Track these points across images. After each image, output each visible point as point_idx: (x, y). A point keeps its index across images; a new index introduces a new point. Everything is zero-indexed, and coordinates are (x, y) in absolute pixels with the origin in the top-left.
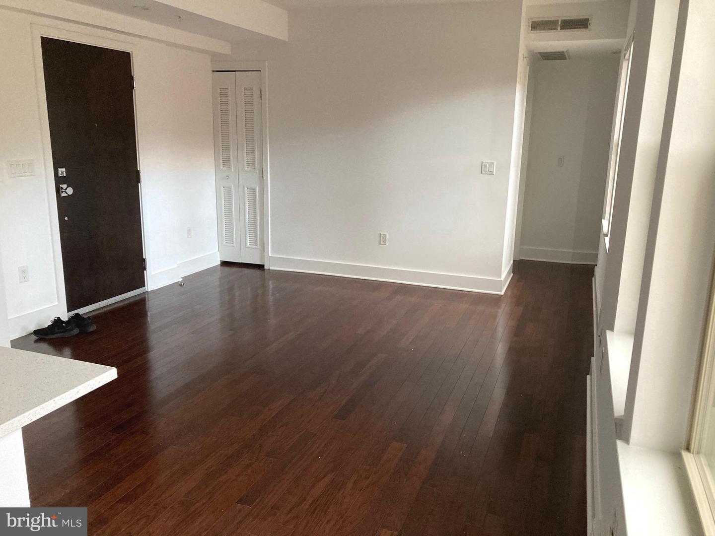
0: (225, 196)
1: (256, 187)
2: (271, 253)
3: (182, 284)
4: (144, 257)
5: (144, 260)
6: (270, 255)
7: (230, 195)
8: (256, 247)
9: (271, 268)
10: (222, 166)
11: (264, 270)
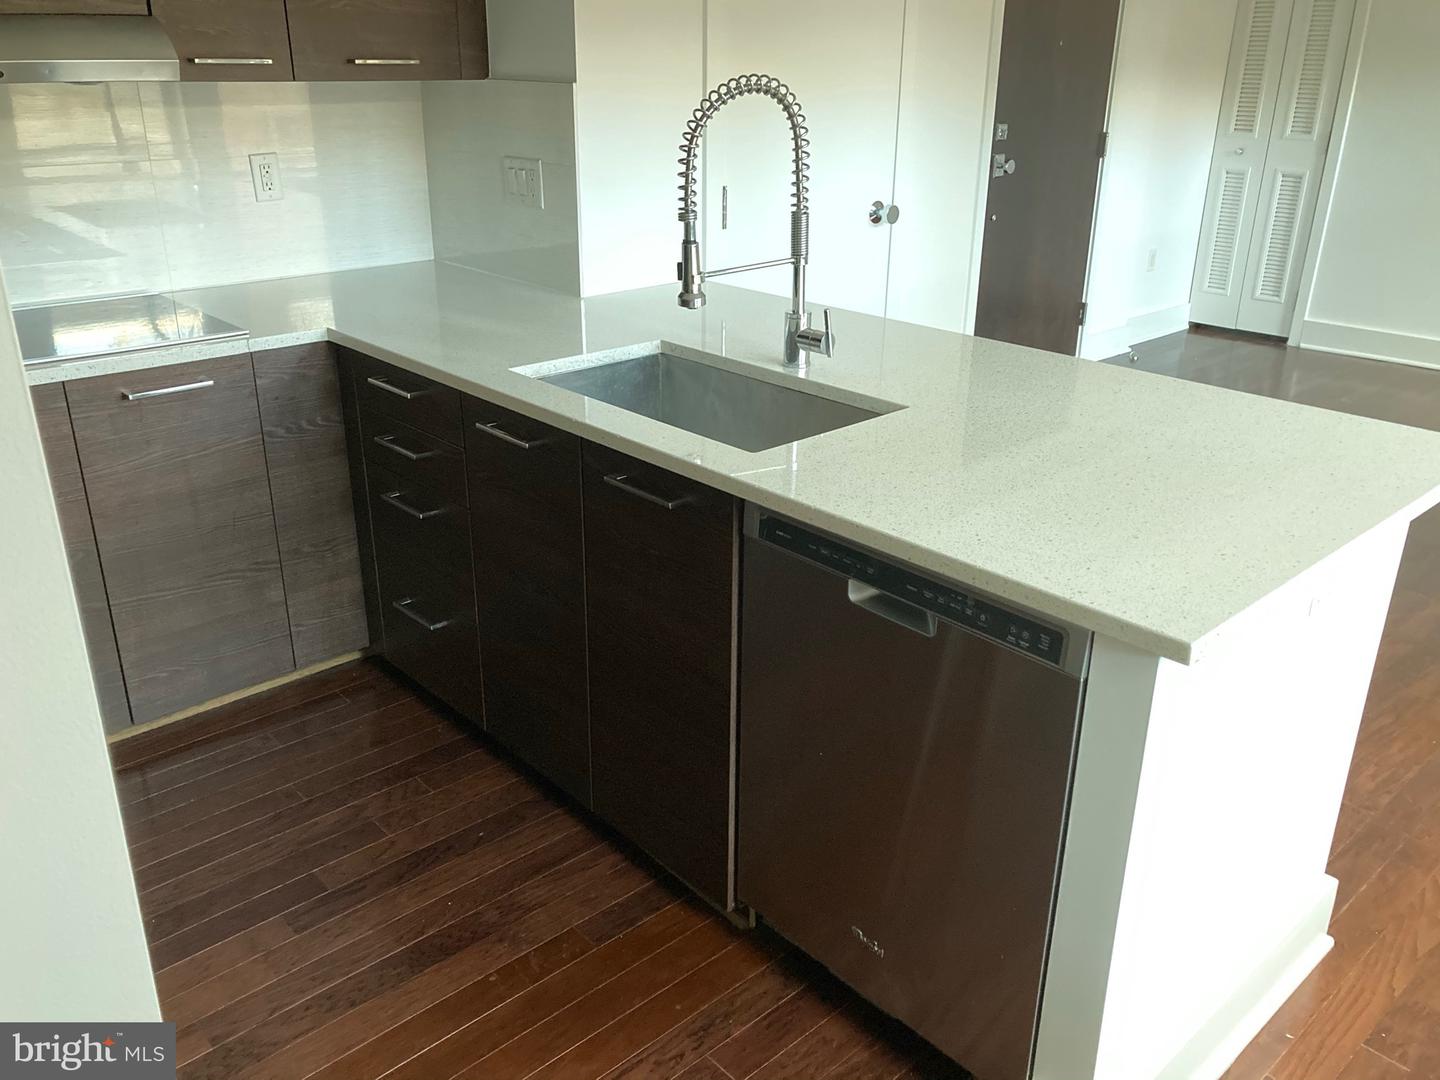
0: (1228, 191)
1: (1304, 174)
2: (1310, 314)
3: (1136, 358)
4: (1083, 301)
5: (1083, 306)
6: (1306, 318)
7: (1239, 190)
8: (1276, 299)
9: (1303, 345)
10: (1233, 127)
11: (1285, 348)
